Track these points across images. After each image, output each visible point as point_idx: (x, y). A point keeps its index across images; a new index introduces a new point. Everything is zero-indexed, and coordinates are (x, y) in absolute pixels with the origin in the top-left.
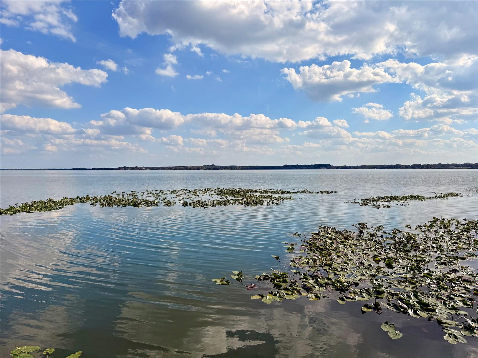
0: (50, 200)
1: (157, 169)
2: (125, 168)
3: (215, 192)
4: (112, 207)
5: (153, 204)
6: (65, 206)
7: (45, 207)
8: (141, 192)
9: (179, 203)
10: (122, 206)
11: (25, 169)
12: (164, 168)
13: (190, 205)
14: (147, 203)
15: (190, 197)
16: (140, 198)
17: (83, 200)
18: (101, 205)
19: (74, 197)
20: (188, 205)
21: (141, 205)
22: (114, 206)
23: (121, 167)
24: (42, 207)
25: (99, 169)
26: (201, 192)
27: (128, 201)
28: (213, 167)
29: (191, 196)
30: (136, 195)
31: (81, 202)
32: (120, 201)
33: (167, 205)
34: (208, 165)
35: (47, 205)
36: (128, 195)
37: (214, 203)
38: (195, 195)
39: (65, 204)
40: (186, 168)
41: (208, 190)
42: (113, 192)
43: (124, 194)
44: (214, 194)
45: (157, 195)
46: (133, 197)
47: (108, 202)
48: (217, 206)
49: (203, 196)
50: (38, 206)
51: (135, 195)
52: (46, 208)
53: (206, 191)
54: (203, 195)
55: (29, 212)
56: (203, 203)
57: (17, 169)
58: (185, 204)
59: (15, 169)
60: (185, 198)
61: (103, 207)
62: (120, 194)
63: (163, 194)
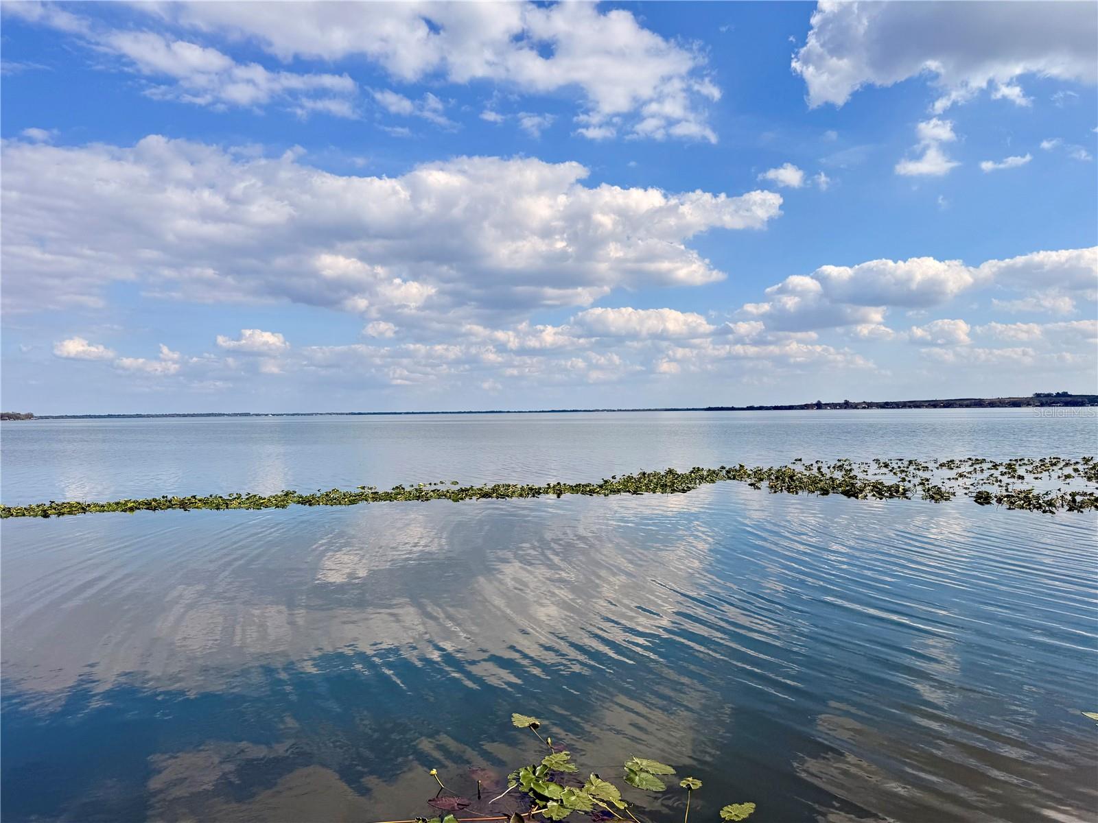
0: (670, 471)
1: (899, 408)
2: (819, 406)
3: (1076, 470)
4: (797, 494)
5: (893, 492)
6: (698, 486)
7: (662, 486)
8: (862, 463)
9: (966, 494)
10: (819, 493)
11: (623, 411)
12: (918, 404)
13: (1000, 500)
14: (879, 490)
15: (997, 481)
16: (861, 476)
17: (735, 474)
18: (772, 487)
19: (716, 468)
20: (994, 501)
21: (864, 493)
22: (800, 492)
23: (809, 403)
24: (657, 485)
25: (761, 408)
26: (1030, 468)
27: (833, 482)
28: (1063, 399)
29: (1000, 478)
30: (851, 470)
31: (729, 478)
32: (814, 481)
33: (932, 498)
34: (1049, 395)
35: (666, 481)
36: (831, 468)
37: (1074, 501)
38: (1014, 477)
39: (698, 481)
40: (979, 403)
41: (1053, 465)
42: (796, 460)
43: (820, 464)
44: (1073, 474)
45: (903, 471)
46: (844, 472)
47: (785, 481)
48: (1086, 511)
49: (1036, 478)
50: (650, 481)
51: (849, 468)
52: (664, 487)
53: (1045, 466)
54: (1039, 476)
55: (635, 493)
56: (1038, 498)
57: (611, 411)
58: (983, 499)
59: (608, 411)
60: (982, 482)
61: (775, 492)
62: (812, 465)
63: (919, 469)
